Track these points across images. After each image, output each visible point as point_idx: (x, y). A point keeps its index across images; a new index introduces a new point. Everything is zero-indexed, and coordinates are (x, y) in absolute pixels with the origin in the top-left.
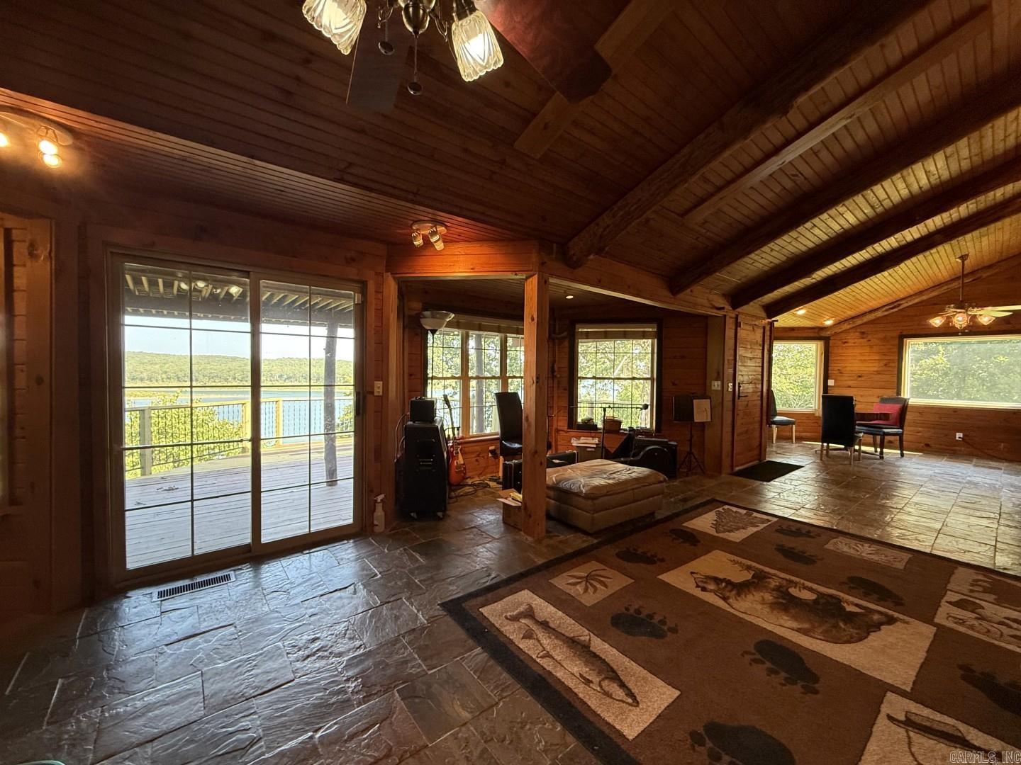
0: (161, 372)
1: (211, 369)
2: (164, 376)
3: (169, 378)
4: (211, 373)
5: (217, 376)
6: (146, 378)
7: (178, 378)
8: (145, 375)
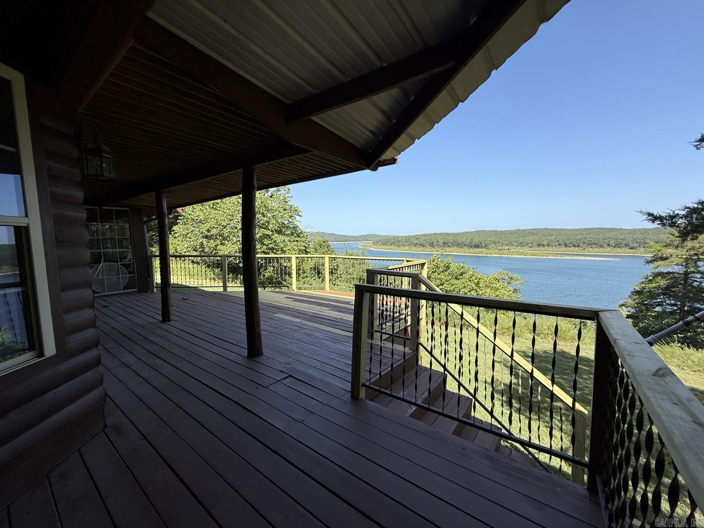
0: (555, 241)
1: (590, 238)
2: (557, 243)
3: (560, 245)
4: (590, 241)
5: (594, 243)
6: (546, 244)
7: (566, 245)
8: (545, 243)
